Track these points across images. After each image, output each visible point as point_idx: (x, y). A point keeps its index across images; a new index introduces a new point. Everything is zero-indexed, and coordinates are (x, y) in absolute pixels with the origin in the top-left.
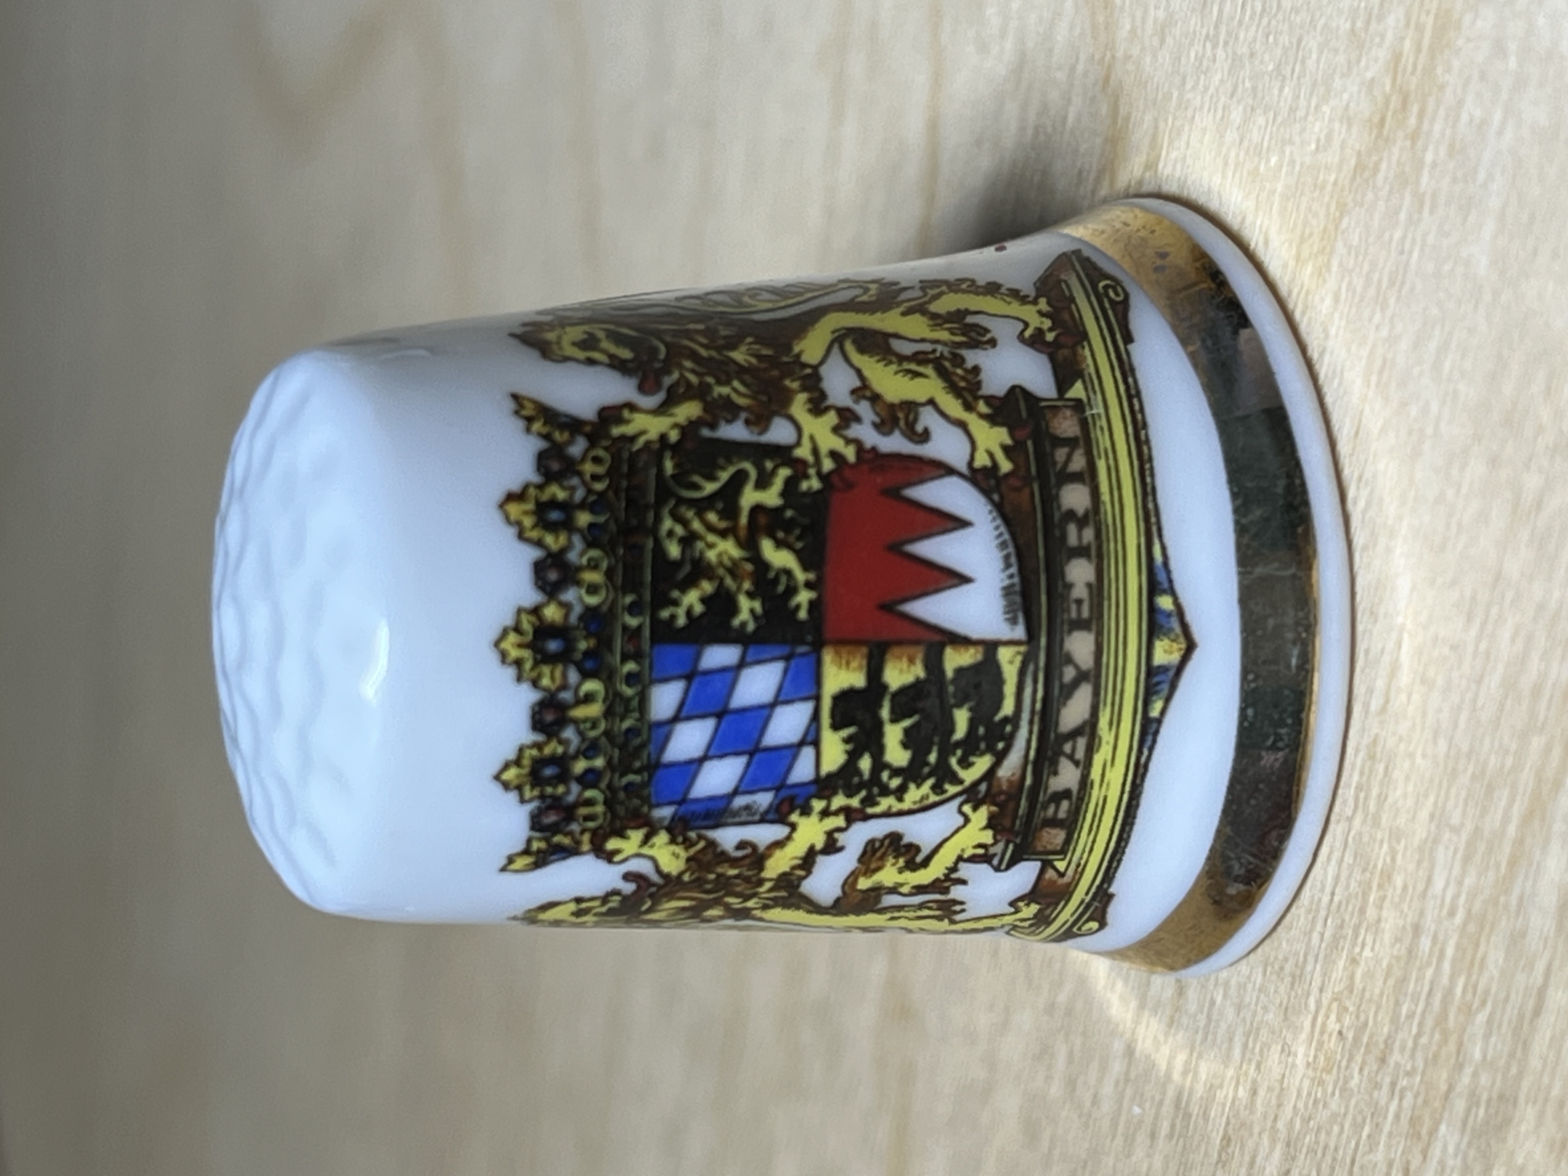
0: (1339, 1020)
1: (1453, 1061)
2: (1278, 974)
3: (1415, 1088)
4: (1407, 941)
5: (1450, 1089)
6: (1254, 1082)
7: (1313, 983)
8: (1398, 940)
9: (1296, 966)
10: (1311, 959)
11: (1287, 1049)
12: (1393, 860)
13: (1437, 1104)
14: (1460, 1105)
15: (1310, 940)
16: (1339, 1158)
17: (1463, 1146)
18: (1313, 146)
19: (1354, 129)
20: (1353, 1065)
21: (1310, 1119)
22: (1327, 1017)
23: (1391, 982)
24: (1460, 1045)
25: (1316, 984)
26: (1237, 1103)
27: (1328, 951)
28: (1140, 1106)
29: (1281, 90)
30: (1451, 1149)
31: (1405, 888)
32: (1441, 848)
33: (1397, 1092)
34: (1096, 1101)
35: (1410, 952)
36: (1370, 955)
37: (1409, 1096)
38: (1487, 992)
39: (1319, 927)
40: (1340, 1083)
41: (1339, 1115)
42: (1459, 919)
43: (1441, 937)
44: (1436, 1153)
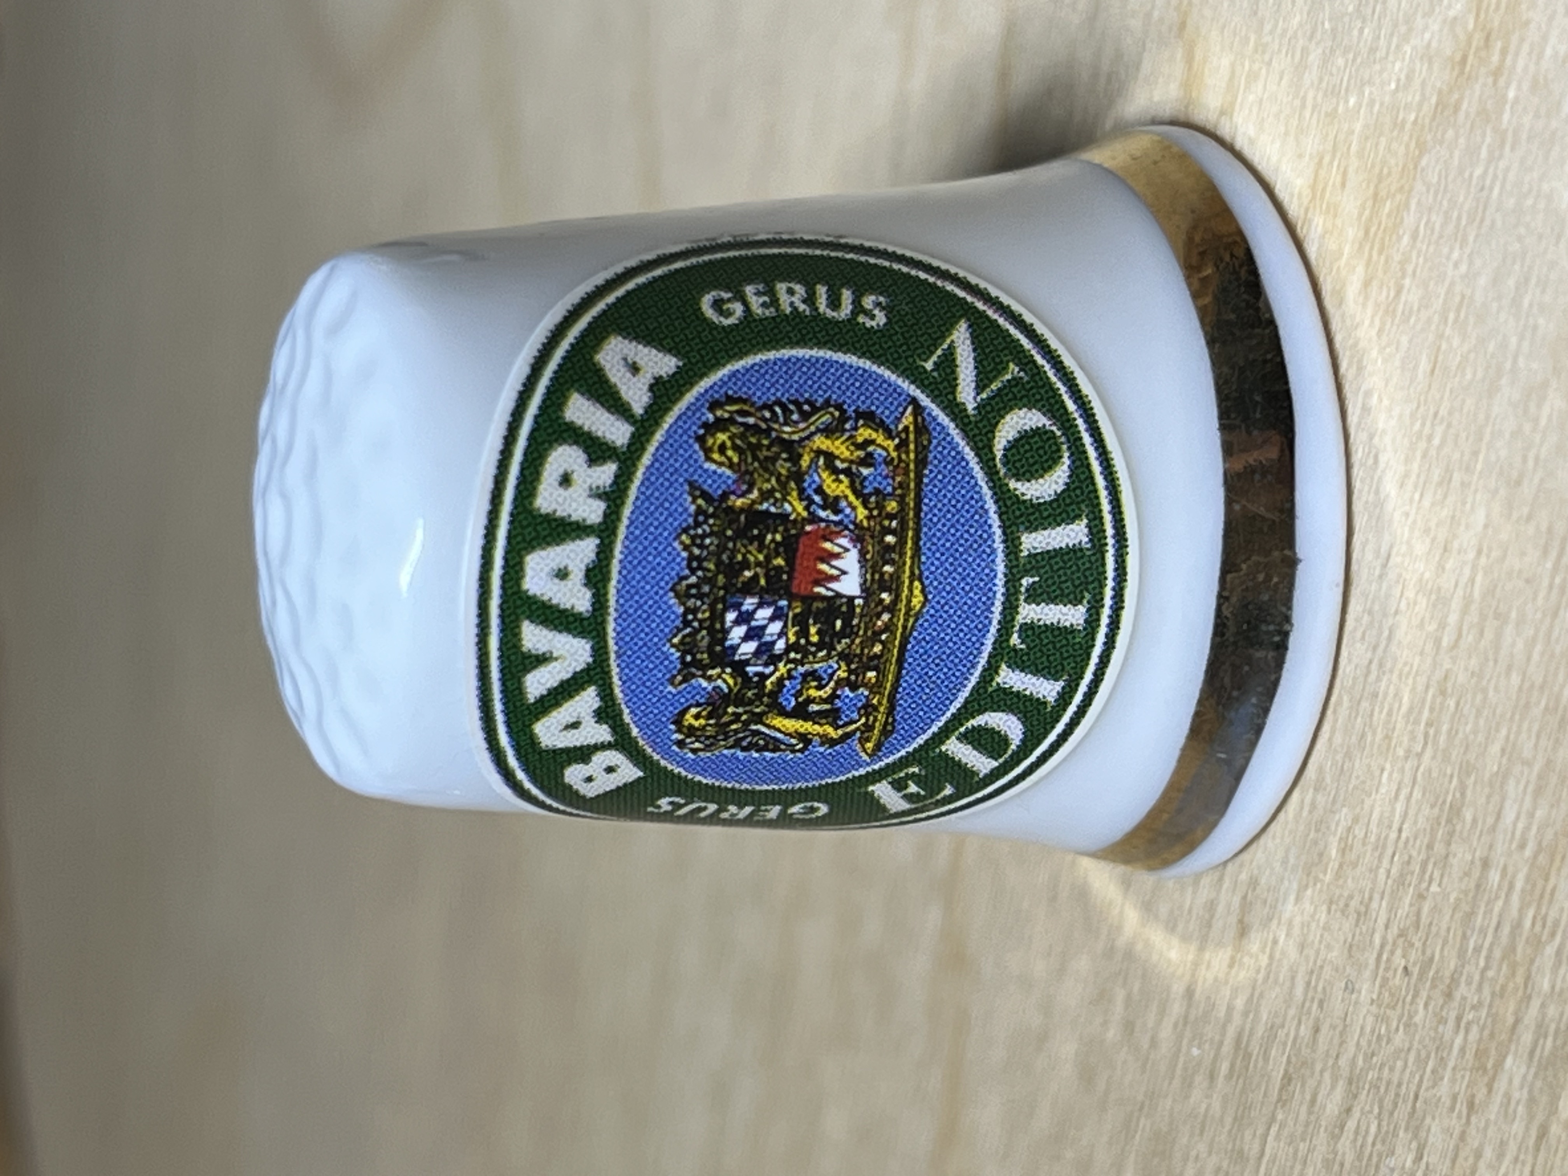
0: (1404, 956)
1: (1520, 993)
2: (1343, 912)
3: (1482, 1022)
4: (1476, 873)
5: (1517, 1021)
6: (1317, 1019)
7: (1379, 920)
8: (1467, 874)
9: (1361, 903)
10: (1377, 897)
11: (1350, 986)
12: (1463, 794)
13: (1504, 1037)
14: (1527, 1038)
15: (1376, 876)
16: (1402, 1094)
17: (1530, 1078)
18: (1393, 86)
19: (1436, 67)
20: (1418, 1000)
21: (1373, 1054)
22: (1392, 952)
23: (1458, 915)
24: (1528, 978)
25: (1381, 921)
26: (1299, 1041)
27: (1395, 887)
28: (1199, 1048)
29: (1361, 31)
30: (1517, 1082)
31: (1475, 821)
32: (1512, 782)
33: (1463, 1025)
34: (1154, 1043)
35: (1478, 886)
36: (1438, 890)
37: (1475, 1029)
38: (1556, 923)
39: (1385, 863)
40: (1405, 1019)
41: (1401, 1051)
42: (1528, 852)
43: (1510, 869)
44: (1501, 1085)
